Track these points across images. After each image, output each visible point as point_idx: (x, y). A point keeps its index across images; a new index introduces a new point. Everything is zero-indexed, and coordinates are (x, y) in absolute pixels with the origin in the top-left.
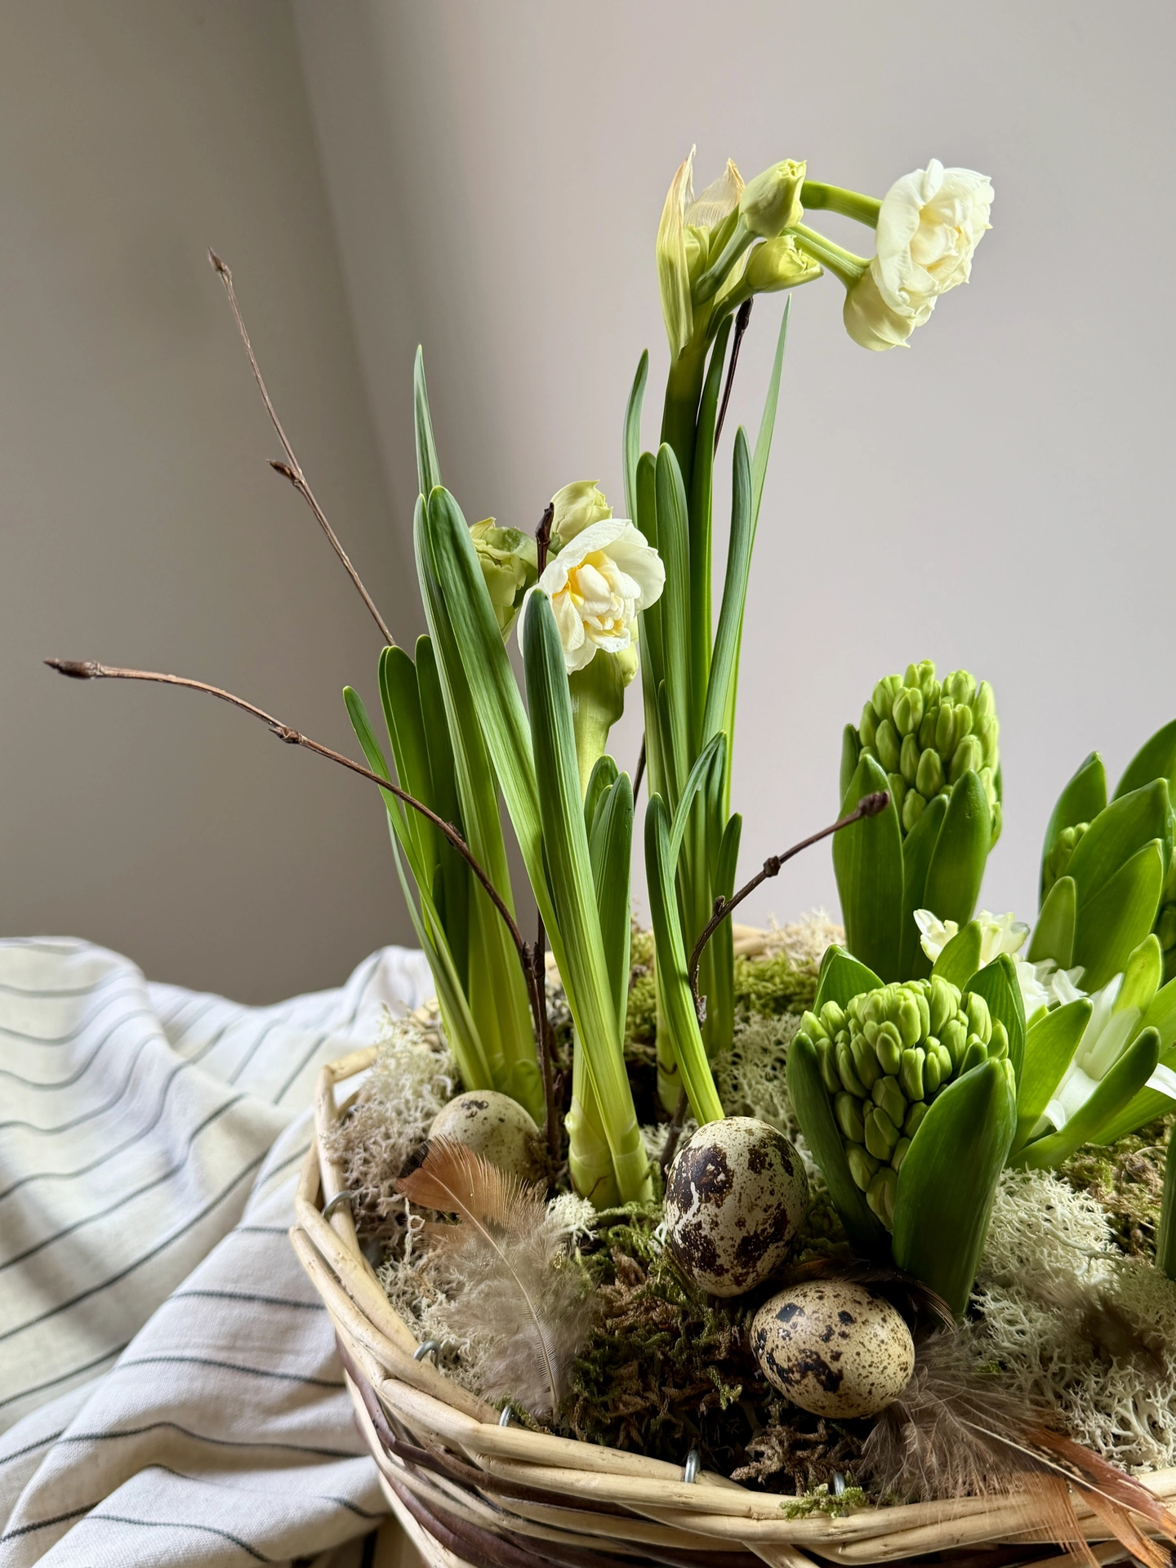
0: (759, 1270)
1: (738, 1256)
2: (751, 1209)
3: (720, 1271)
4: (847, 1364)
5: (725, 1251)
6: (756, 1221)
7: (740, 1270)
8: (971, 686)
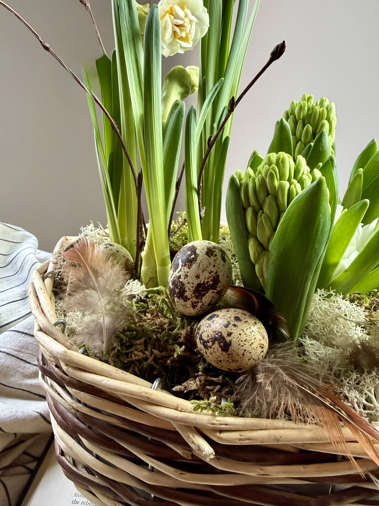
0: (204, 302)
1: (194, 292)
2: (203, 271)
3: (186, 299)
4: (234, 339)
5: (189, 289)
6: (205, 277)
7: (195, 300)
8: (326, 103)
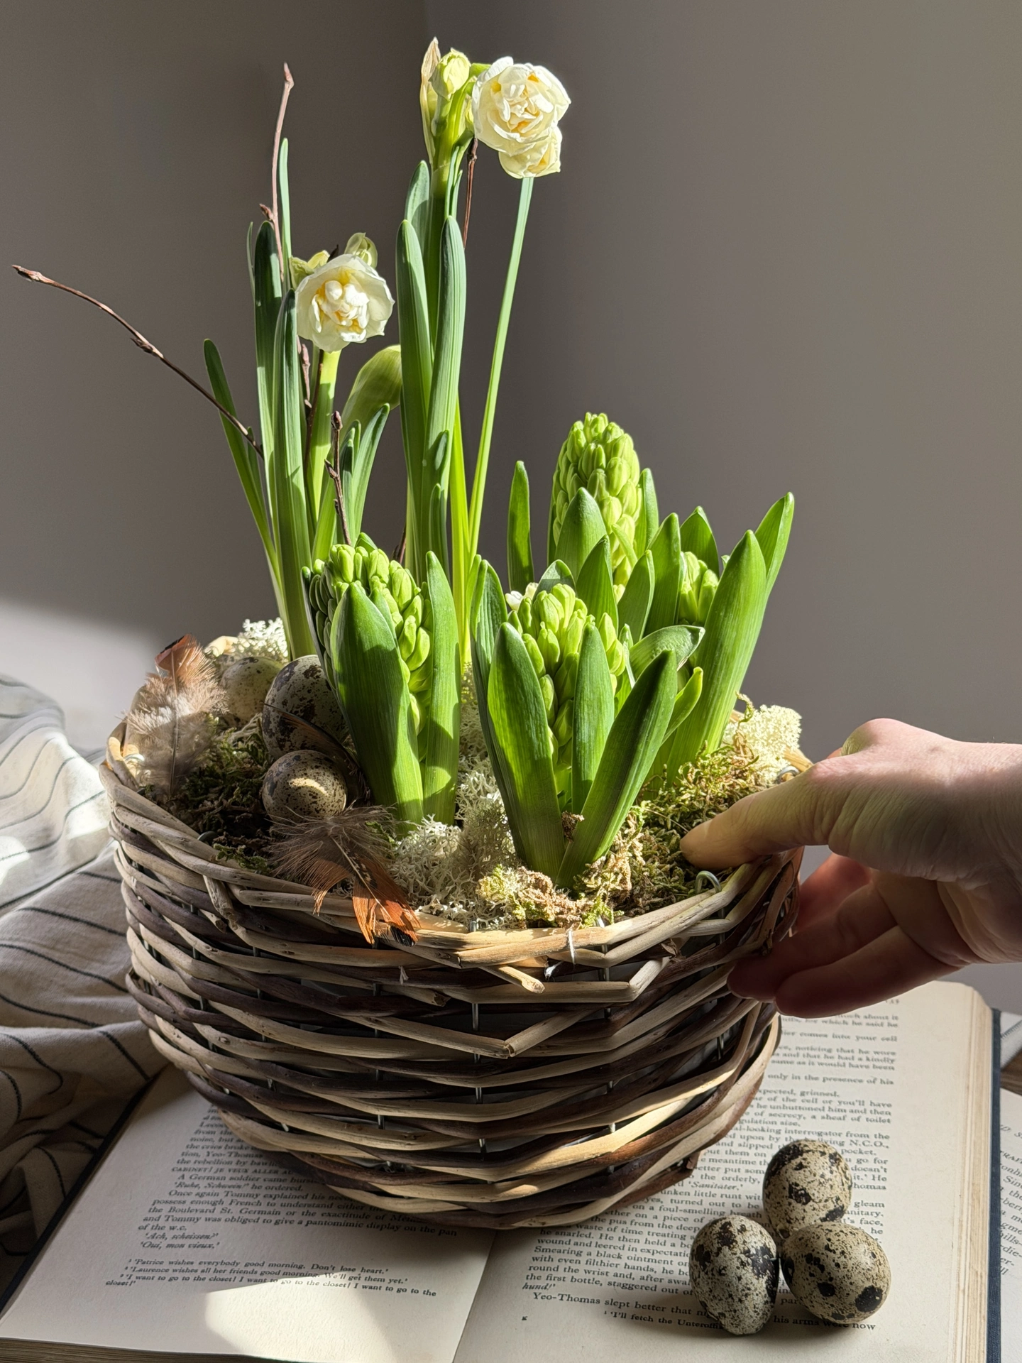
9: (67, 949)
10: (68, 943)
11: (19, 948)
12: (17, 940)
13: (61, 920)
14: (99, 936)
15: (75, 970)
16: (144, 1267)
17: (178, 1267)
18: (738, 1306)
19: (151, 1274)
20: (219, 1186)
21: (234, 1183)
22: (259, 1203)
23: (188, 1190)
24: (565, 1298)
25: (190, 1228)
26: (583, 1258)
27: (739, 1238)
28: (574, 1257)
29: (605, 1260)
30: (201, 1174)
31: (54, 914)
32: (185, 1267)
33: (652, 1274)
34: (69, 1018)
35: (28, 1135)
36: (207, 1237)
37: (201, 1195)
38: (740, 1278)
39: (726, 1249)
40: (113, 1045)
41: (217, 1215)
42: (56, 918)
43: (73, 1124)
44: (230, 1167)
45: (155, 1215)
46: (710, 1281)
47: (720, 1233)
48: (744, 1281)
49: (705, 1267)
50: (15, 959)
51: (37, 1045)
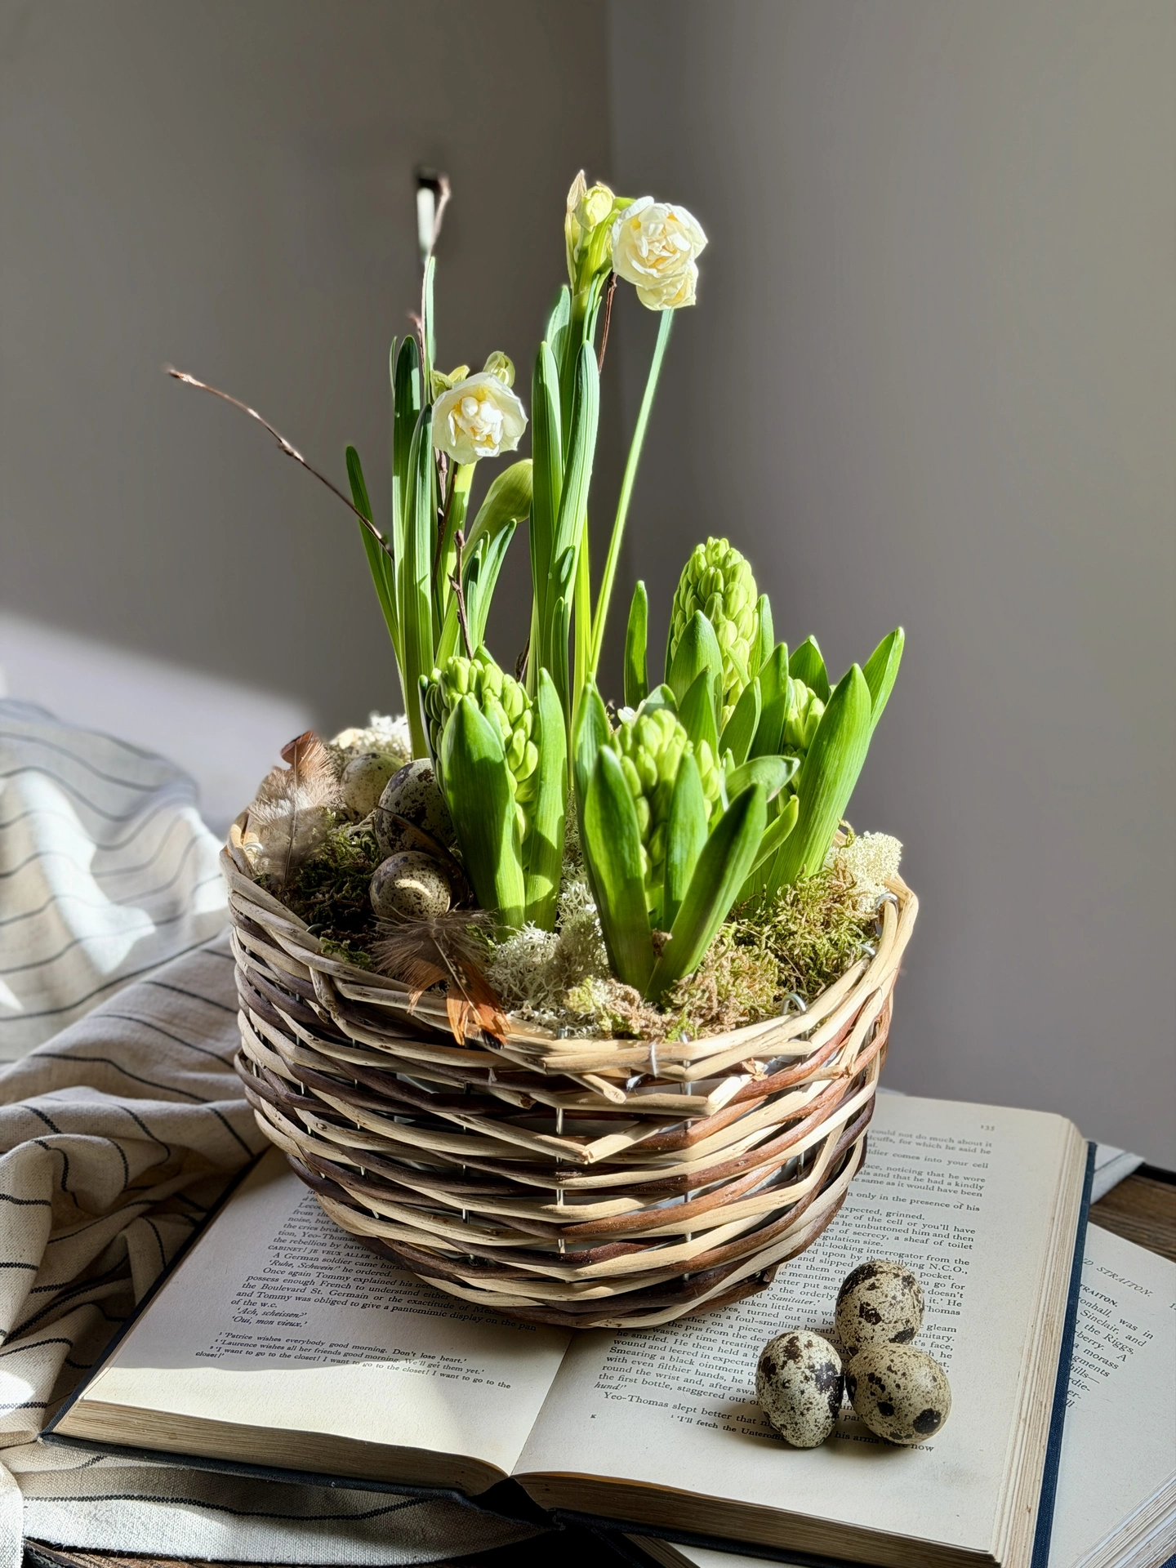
9: (184, 1024)
10: (185, 1019)
11: (138, 1021)
12: (136, 1012)
13: (180, 995)
14: (215, 1013)
15: (189, 1045)
16: (234, 1340)
17: (266, 1343)
18: (799, 1419)
19: (239, 1348)
20: (312, 1266)
21: (326, 1264)
22: (349, 1286)
23: (282, 1268)
24: (635, 1399)
25: (281, 1307)
26: (657, 1362)
27: (805, 1353)
28: (647, 1360)
29: (678, 1365)
30: (295, 1254)
31: (173, 989)
32: (272, 1343)
33: (721, 1382)
34: (181, 1092)
35: (132, 1204)
36: (296, 1316)
37: (294, 1275)
38: (803, 1392)
39: (791, 1363)
40: (220, 1122)
41: (307, 1294)
42: (175, 993)
43: (179, 1195)
44: (324, 1248)
45: (248, 1291)
46: (774, 1393)
47: (786, 1347)
48: (806, 1395)
49: (770, 1379)
50: (133, 1031)
51: (147, 1117)
